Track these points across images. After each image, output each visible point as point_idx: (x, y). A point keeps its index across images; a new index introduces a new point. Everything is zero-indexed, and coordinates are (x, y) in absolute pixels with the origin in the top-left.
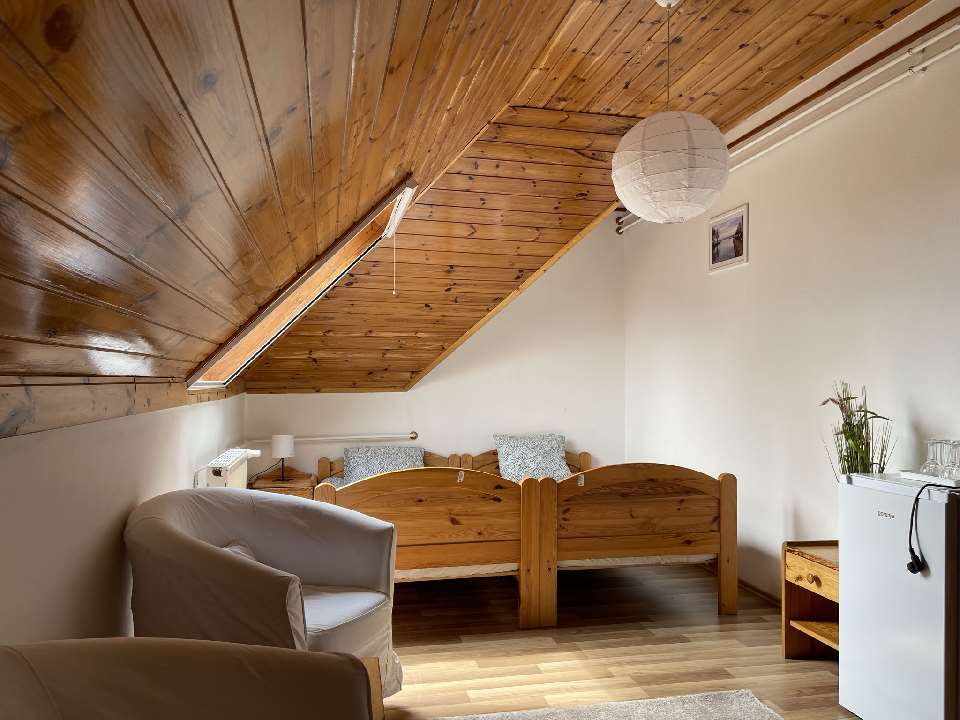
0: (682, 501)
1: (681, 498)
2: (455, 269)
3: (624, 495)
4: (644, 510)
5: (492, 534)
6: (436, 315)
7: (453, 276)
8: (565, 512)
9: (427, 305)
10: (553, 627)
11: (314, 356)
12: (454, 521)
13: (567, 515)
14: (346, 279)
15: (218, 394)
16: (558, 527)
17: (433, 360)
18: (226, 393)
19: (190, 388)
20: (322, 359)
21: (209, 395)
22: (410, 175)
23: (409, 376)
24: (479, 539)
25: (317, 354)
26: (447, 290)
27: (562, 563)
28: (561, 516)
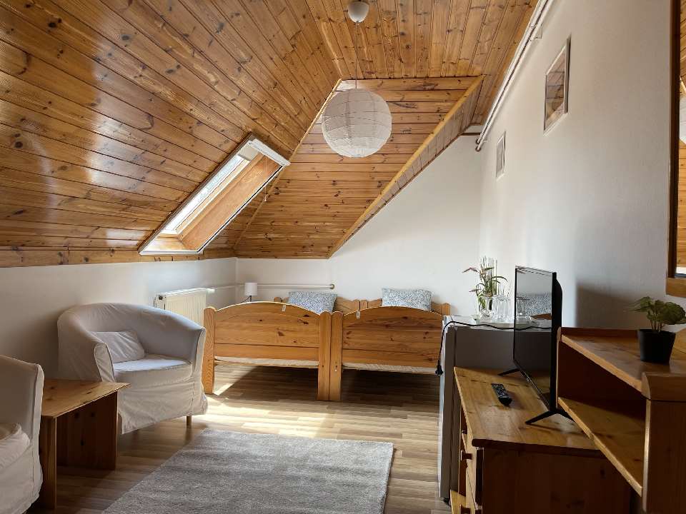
0: (427, 333)
1: (426, 331)
2: (337, 182)
3: (387, 326)
4: (400, 337)
5: (302, 343)
6: (332, 211)
7: (337, 186)
8: (348, 334)
9: (326, 205)
10: (338, 402)
11: (268, 237)
12: (281, 334)
13: (349, 336)
14: (275, 190)
15: (188, 257)
16: (343, 342)
17: (339, 239)
18: (199, 257)
19: (141, 253)
20: (273, 238)
21: (173, 258)
22: (249, 133)
23: (326, 249)
24: (294, 345)
25: (271, 236)
26: (337, 196)
27: (346, 364)
28: (345, 336)
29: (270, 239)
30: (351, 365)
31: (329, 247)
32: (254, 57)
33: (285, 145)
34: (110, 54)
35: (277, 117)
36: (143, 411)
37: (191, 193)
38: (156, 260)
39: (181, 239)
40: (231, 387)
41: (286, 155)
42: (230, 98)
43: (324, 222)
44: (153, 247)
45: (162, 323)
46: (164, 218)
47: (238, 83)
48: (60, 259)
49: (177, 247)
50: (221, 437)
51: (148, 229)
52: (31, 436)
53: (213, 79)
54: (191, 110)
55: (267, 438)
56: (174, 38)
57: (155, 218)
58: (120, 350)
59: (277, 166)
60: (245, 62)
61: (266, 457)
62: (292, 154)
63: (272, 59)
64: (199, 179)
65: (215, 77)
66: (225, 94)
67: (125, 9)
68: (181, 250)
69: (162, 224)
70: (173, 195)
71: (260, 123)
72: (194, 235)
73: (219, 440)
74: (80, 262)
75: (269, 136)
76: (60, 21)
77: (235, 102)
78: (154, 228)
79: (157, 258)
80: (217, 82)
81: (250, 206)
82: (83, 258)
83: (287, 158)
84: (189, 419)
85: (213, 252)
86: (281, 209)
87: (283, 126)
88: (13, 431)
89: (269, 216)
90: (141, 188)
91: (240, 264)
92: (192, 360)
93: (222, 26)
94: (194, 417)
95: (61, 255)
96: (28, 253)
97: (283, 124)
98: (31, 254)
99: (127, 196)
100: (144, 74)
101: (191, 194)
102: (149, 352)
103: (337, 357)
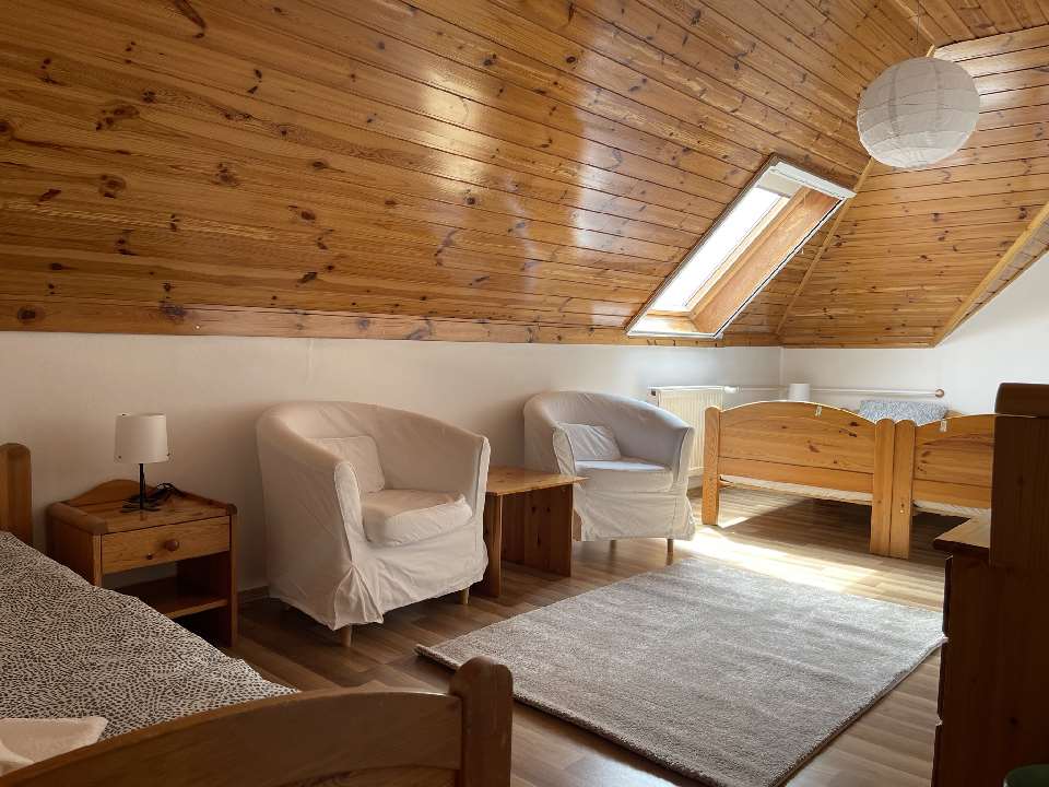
2: (941, 216)
5: (846, 464)
6: (936, 265)
7: (942, 223)
8: (924, 455)
9: (924, 257)
11: (829, 313)
12: (812, 448)
13: (927, 459)
14: (834, 240)
15: (697, 342)
16: (915, 468)
17: (952, 314)
18: (716, 343)
19: (628, 334)
20: (837, 315)
21: (674, 341)
22: (771, 155)
23: (930, 331)
24: (834, 466)
25: (832, 312)
26: (941, 239)
27: (918, 503)
28: (919, 458)
29: (831, 318)
30: (929, 505)
31: (935, 327)
32: (758, 43)
33: (841, 165)
34: (556, 83)
35: (817, 124)
36: (609, 520)
37: (690, 249)
38: (650, 344)
39: (693, 318)
40: (746, 521)
41: (846, 181)
42: (728, 108)
43: (922, 285)
44: (644, 325)
45: (642, 419)
46: (654, 287)
47: (738, 85)
48: (529, 336)
49: (686, 329)
50: (704, 568)
51: (637, 301)
52: (474, 509)
53: (697, 88)
54: (671, 134)
55: (763, 580)
56: (634, 46)
57: (643, 286)
58: (589, 445)
59: (833, 201)
60: (745, 54)
61: (752, 598)
62: (858, 180)
63: (789, 40)
64: (699, 229)
65: (700, 84)
66: (718, 105)
67: (565, 26)
68: (689, 331)
69: (653, 295)
70: (664, 254)
71: (786, 137)
72: (710, 311)
73: (700, 570)
74: (551, 341)
75: (807, 156)
76: (494, 56)
77: (737, 113)
78: (644, 301)
79: (652, 341)
80: (704, 91)
81: (791, 266)
82: (555, 337)
83: (849, 187)
84: (670, 542)
85: (737, 336)
86: (844, 268)
87: (829, 137)
88: (456, 499)
89: (827, 281)
90: (617, 245)
91: (785, 356)
92: (674, 468)
93: (699, 14)
94: (677, 544)
95: (530, 331)
96: (495, 326)
97: (829, 134)
98: (497, 328)
99: (600, 256)
100: (600, 99)
101: (690, 251)
102: (625, 454)
103: (903, 491)
